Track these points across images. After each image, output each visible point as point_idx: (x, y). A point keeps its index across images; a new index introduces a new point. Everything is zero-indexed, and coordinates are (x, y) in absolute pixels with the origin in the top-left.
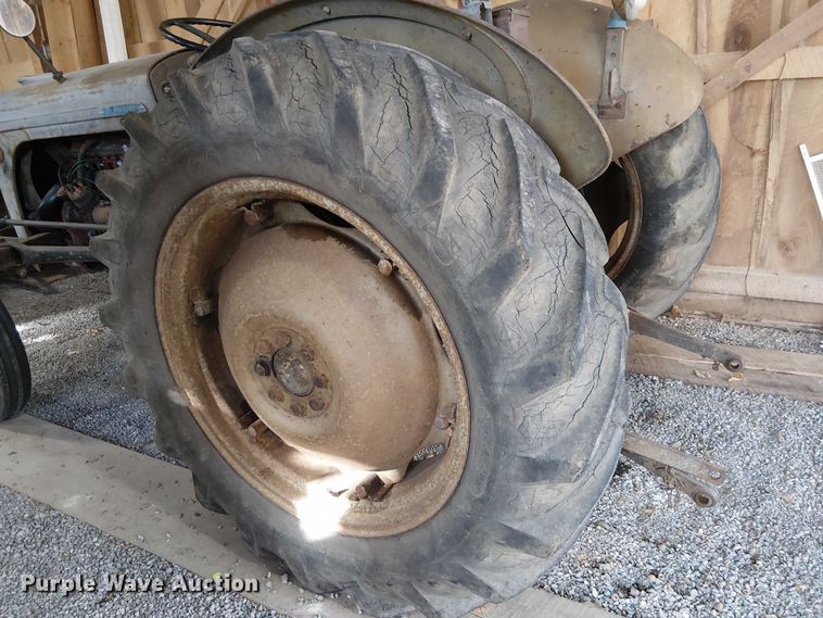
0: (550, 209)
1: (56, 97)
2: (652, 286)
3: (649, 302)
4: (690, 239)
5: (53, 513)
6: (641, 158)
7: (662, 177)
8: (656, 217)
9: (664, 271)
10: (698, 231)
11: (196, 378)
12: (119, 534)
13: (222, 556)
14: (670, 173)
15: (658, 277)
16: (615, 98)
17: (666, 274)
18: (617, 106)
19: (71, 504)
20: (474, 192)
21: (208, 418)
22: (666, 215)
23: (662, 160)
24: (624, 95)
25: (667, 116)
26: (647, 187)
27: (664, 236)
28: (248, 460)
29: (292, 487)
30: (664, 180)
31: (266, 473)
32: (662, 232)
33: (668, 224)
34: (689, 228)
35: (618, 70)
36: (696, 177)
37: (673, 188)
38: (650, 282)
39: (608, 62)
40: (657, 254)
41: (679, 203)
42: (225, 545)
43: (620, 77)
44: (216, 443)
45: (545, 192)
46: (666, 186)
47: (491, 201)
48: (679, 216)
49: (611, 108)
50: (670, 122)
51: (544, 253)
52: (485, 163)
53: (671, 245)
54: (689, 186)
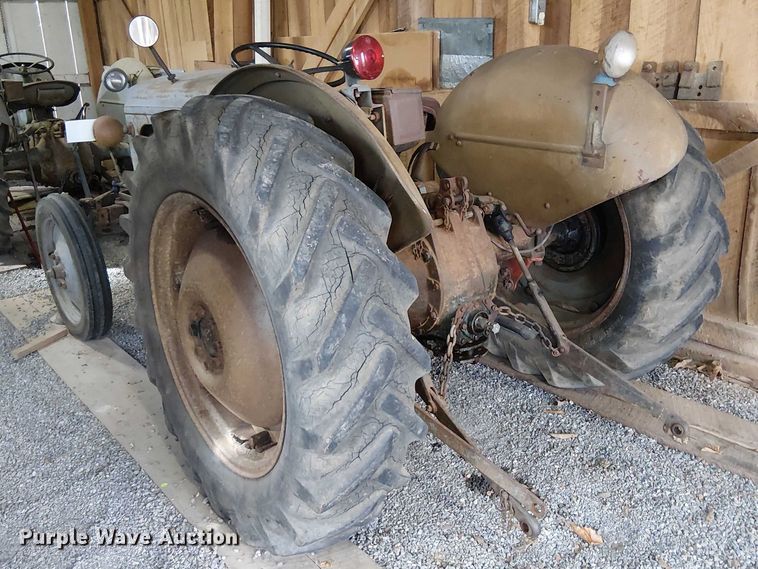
0: (336, 251)
1: (166, 94)
2: (634, 335)
3: (632, 351)
4: (669, 295)
5: (88, 414)
6: (630, 207)
7: (646, 229)
8: (640, 267)
9: (645, 322)
10: (678, 289)
11: (172, 330)
12: (120, 439)
13: (176, 473)
14: (654, 226)
15: (640, 328)
16: (596, 148)
17: (647, 326)
18: (598, 156)
19: (101, 410)
20: (281, 231)
21: (176, 362)
22: (648, 267)
23: (647, 213)
24: (604, 147)
25: (641, 171)
26: (634, 235)
27: (646, 289)
28: (195, 400)
29: (217, 429)
30: (649, 233)
31: (204, 413)
32: (644, 283)
33: (650, 276)
34: (669, 285)
35: (600, 122)
36: (676, 234)
37: (656, 241)
38: (632, 330)
39: (592, 114)
40: (639, 304)
41: (660, 256)
42: (183, 466)
43: (601, 129)
44: (176, 381)
45: (336, 238)
46: (649, 238)
47: (290, 238)
48: (659, 271)
49: (593, 157)
50: (644, 177)
51: (321, 281)
52: (293, 211)
53: (652, 298)
54: (671, 241)
